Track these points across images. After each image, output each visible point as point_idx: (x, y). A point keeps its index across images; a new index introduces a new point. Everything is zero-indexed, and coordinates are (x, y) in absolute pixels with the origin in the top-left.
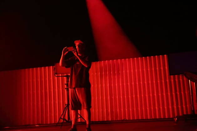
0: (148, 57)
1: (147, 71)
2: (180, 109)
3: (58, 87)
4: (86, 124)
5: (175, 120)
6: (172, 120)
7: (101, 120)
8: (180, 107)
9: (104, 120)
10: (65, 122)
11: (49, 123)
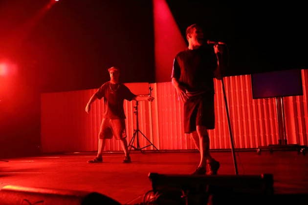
0: (236, 76)
1: (234, 92)
2: (267, 138)
3: (128, 110)
4: (124, 153)
5: (257, 151)
6: (254, 150)
7: (176, 149)
8: (267, 135)
9: (179, 149)
10: (133, 149)
11: (114, 150)
